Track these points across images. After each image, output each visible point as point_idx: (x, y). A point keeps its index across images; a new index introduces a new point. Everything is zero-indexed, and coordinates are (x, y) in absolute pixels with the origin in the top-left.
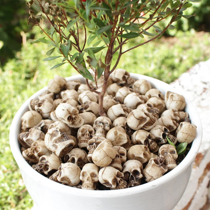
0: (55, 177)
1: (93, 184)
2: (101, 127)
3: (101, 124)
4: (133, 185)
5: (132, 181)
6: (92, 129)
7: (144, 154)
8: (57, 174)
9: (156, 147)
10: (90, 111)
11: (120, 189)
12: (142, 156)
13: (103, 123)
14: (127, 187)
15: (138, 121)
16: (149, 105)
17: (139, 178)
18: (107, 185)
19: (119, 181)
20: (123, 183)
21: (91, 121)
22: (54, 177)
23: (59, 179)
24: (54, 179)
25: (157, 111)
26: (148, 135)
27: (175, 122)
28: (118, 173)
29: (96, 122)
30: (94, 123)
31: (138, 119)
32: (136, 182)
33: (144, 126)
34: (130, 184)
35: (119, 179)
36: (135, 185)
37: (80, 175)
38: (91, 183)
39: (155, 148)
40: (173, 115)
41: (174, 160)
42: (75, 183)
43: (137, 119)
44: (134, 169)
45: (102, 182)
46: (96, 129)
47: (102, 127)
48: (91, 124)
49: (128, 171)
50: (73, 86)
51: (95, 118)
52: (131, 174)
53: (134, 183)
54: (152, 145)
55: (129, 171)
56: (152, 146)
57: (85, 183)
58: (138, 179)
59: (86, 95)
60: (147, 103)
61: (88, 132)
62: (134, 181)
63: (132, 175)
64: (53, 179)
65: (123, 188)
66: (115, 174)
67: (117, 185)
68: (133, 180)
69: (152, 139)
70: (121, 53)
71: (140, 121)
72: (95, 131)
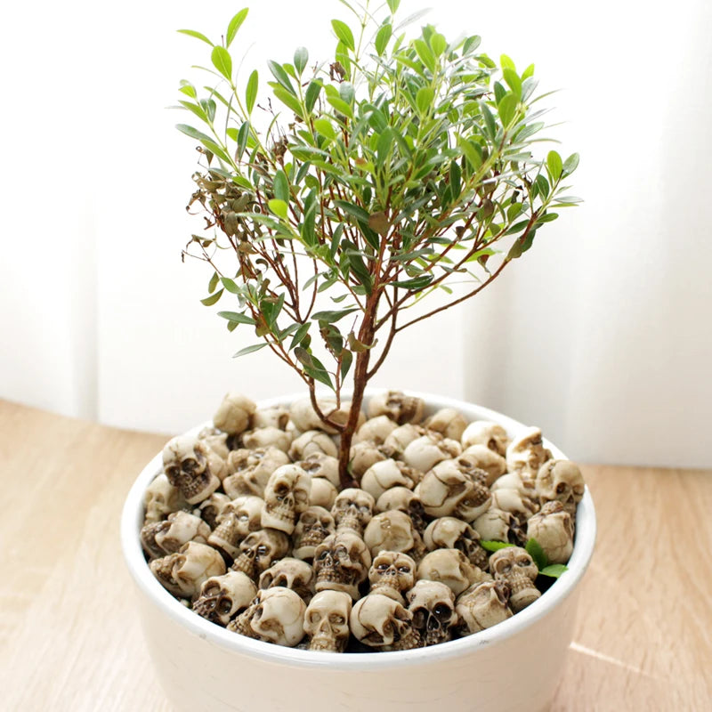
0: (245, 623)
1: (334, 640)
2: (351, 514)
3: (353, 506)
4: (436, 640)
5: (434, 629)
6: (328, 516)
7: (461, 569)
8: (249, 614)
9: (482, 558)
10: (322, 477)
11: (402, 650)
12: (457, 573)
13: (357, 506)
14: (420, 645)
15: (446, 487)
16: (462, 463)
17: (449, 623)
18: (372, 641)
19: (401, 628)
20: (411, 635)
21: (326, 500)
22: (242, 623)
23: (255, 625)
24: (240, 627)
25: (481, 477)
26: (463, 530)
27: (528, 501)
28: (397, 608)
29: (339, 501)
30: (333, 504)
31: (444, 483)
32: (443, 634)
33: (458, 505)
34: (428, 637)
35: (400, 623)
36: (441, 640)
37: (303, 620)
38: (329, 637)
39: (480, 560)
40: (521, 485)
41: (532, 580)
42: (294, 638)
43: (441, 481)
44: (439, 601)
45: (359, 632)
46: (338, 519)
47: (354, 513)
48: (328, 507)
49: (423, 606)
50: (274, 418)
51: (335, 493)
52: (431, 614)
53: (439, 635)
54: (473, 553)
55: (426, 607)
56: (475, 555)
57: (315, 637)
58: (448, 626)
59: (312, 441)
60: (459, 458)
61: (319, 523)
62: (438, 630)
63: (432, 617)
64: (238, 627)
65: (411, 646)
66: (391, 612)
67: (397, 638)
68: (436, 628)
69: (473, 538)
70: (394, 331)
71: (448, 488)
72: (337, 523)
